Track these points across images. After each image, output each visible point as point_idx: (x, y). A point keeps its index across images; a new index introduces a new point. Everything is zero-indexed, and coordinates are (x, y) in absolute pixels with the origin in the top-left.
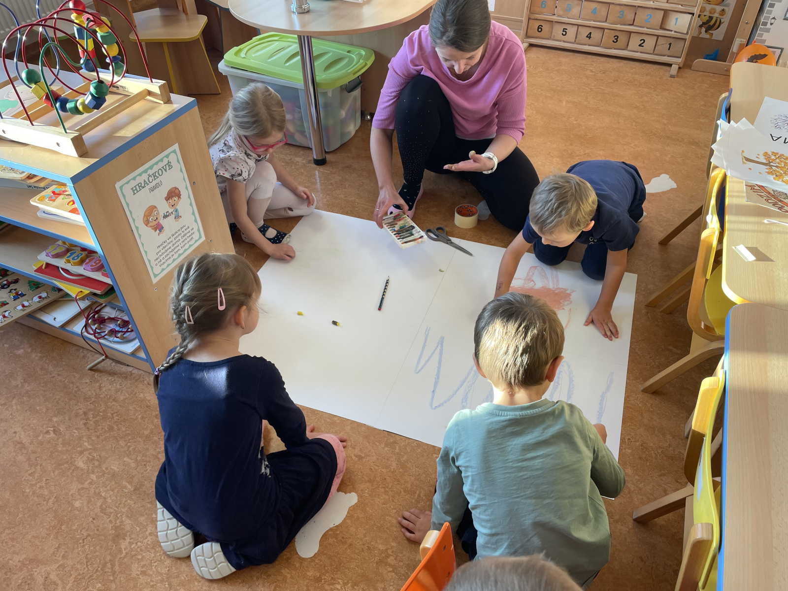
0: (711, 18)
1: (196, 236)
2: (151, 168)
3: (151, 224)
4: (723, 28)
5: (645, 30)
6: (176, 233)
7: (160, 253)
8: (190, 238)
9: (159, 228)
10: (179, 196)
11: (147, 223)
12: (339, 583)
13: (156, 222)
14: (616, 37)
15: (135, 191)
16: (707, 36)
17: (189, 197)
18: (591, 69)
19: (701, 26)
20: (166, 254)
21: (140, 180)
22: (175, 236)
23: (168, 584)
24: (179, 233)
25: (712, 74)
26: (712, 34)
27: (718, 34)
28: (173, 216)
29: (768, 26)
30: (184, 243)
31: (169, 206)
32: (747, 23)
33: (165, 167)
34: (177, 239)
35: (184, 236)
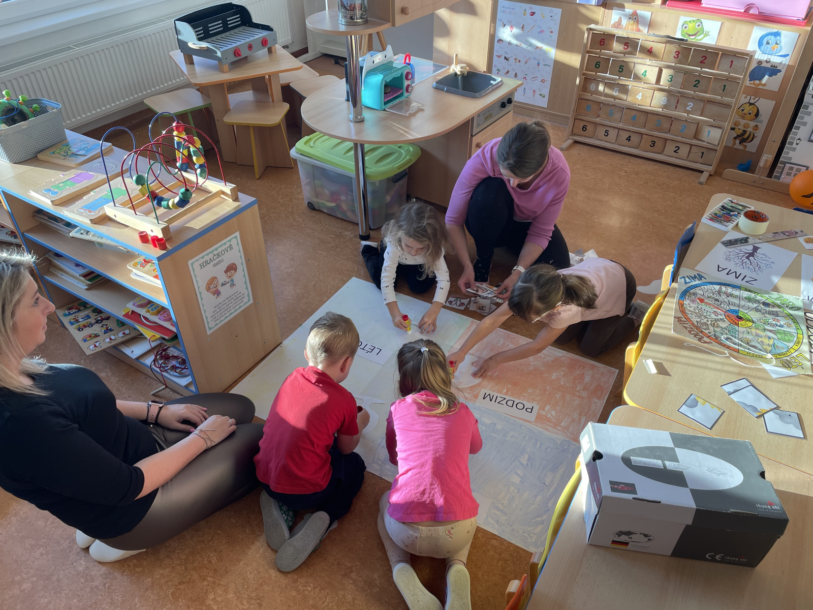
0: (745, 132)
1: (246, 300)
2: (216, 249)
3: (210, 291)
4: (757, 141)
5: (679, 139)
6: (230, 297)
7: (216, 312)
8: (241, 301)
9: (217, 293)
10: (235, 269)
11: (208, 289)
12: (310, 586)
13: (216, 289)
14: (653, 142)
15: (202, 266)
16: (741, 147)
17: (243, 270)
18: (626, 169)
19: (735, 138)
20: (220, 312)
21: (207, 258)
22: (229, 299)
23: (185, 568)
24: (232, 297)
25: (740, 184)
26: (746, 146)
27: (752, 147)
28: (229, 284)
29: (794, 146)
30: (235, 305)
31: (227, 277)
32: (774, 141)
33: (227, 249)
34: (231, 301)
35: (236, 299)
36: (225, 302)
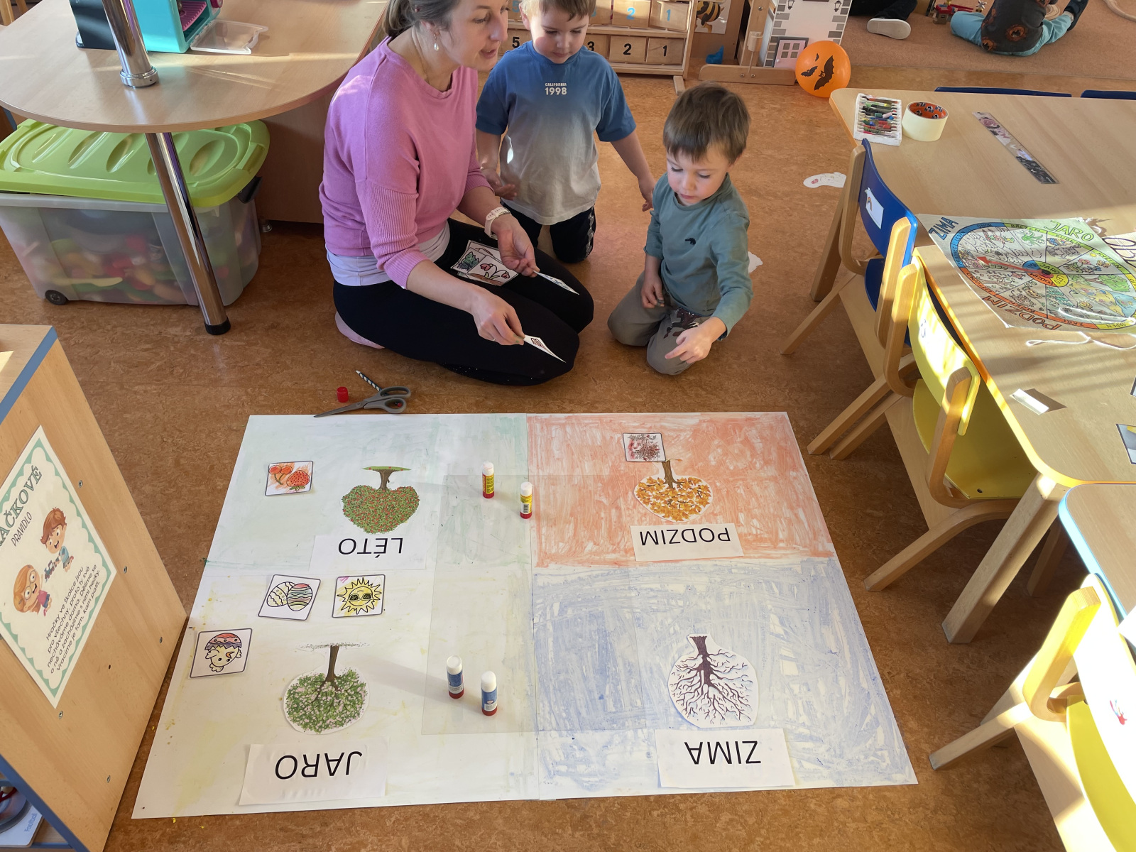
0: (706, 4)
4: (724, 16)
5: (628, 30)
9: (46, 601)
10: (62, 521)
11: (21, 605)
13: (37, 594)
16: (705, 30)
17: (79, 514)
22: (70, 599)
27: (719, 26)
28: (60, 564)
31: (50, 549)
32: (760, 9)
33: (29, 483)
34: (75, 600)
35: (85, 588)
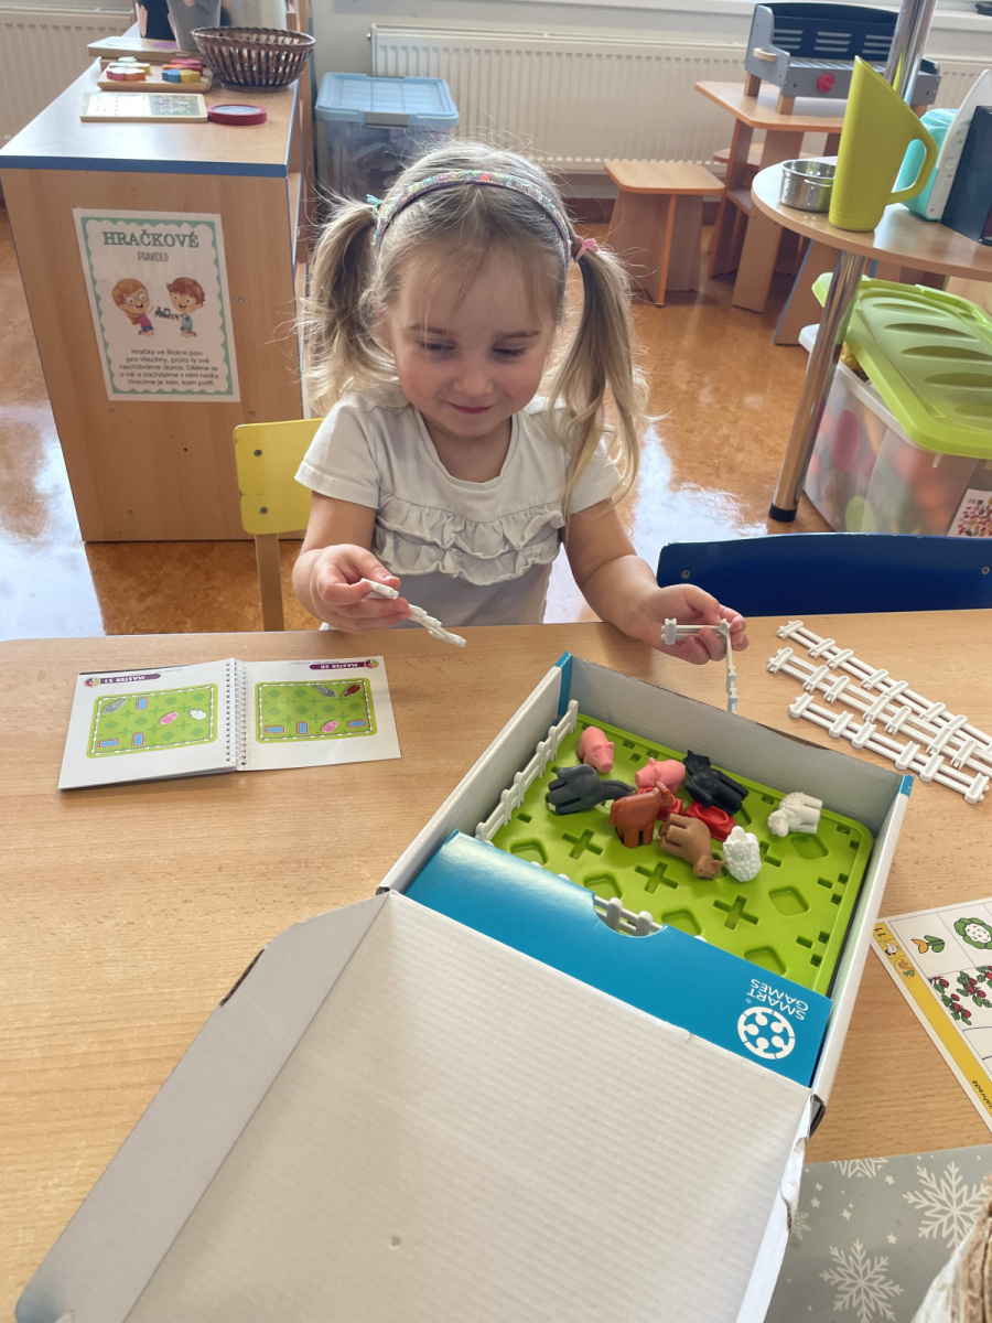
1: (220, 384)
2: (154, 223)
3: (126, 306)
6: (178, 353)
7: (133, 363)
9: (147, 327)
10: (200, 299)
11: (120, 301)
15: (109, 239)
17: (222, 315)
20: (146, 370)
24: (185, 357)
28: (178, 324)
30: (190, 379)
31: (174, 303)
33: (181, 238)
34: (179, 364)
35: (193, 368)
36: (160, 356)
